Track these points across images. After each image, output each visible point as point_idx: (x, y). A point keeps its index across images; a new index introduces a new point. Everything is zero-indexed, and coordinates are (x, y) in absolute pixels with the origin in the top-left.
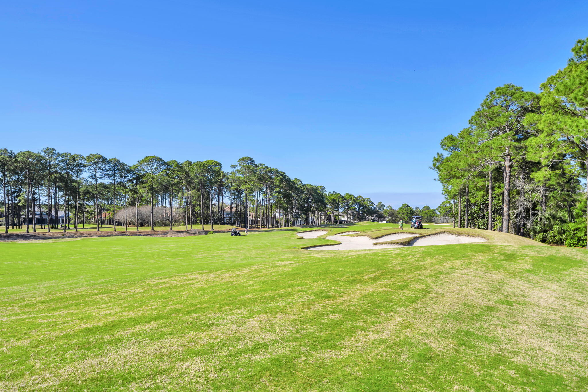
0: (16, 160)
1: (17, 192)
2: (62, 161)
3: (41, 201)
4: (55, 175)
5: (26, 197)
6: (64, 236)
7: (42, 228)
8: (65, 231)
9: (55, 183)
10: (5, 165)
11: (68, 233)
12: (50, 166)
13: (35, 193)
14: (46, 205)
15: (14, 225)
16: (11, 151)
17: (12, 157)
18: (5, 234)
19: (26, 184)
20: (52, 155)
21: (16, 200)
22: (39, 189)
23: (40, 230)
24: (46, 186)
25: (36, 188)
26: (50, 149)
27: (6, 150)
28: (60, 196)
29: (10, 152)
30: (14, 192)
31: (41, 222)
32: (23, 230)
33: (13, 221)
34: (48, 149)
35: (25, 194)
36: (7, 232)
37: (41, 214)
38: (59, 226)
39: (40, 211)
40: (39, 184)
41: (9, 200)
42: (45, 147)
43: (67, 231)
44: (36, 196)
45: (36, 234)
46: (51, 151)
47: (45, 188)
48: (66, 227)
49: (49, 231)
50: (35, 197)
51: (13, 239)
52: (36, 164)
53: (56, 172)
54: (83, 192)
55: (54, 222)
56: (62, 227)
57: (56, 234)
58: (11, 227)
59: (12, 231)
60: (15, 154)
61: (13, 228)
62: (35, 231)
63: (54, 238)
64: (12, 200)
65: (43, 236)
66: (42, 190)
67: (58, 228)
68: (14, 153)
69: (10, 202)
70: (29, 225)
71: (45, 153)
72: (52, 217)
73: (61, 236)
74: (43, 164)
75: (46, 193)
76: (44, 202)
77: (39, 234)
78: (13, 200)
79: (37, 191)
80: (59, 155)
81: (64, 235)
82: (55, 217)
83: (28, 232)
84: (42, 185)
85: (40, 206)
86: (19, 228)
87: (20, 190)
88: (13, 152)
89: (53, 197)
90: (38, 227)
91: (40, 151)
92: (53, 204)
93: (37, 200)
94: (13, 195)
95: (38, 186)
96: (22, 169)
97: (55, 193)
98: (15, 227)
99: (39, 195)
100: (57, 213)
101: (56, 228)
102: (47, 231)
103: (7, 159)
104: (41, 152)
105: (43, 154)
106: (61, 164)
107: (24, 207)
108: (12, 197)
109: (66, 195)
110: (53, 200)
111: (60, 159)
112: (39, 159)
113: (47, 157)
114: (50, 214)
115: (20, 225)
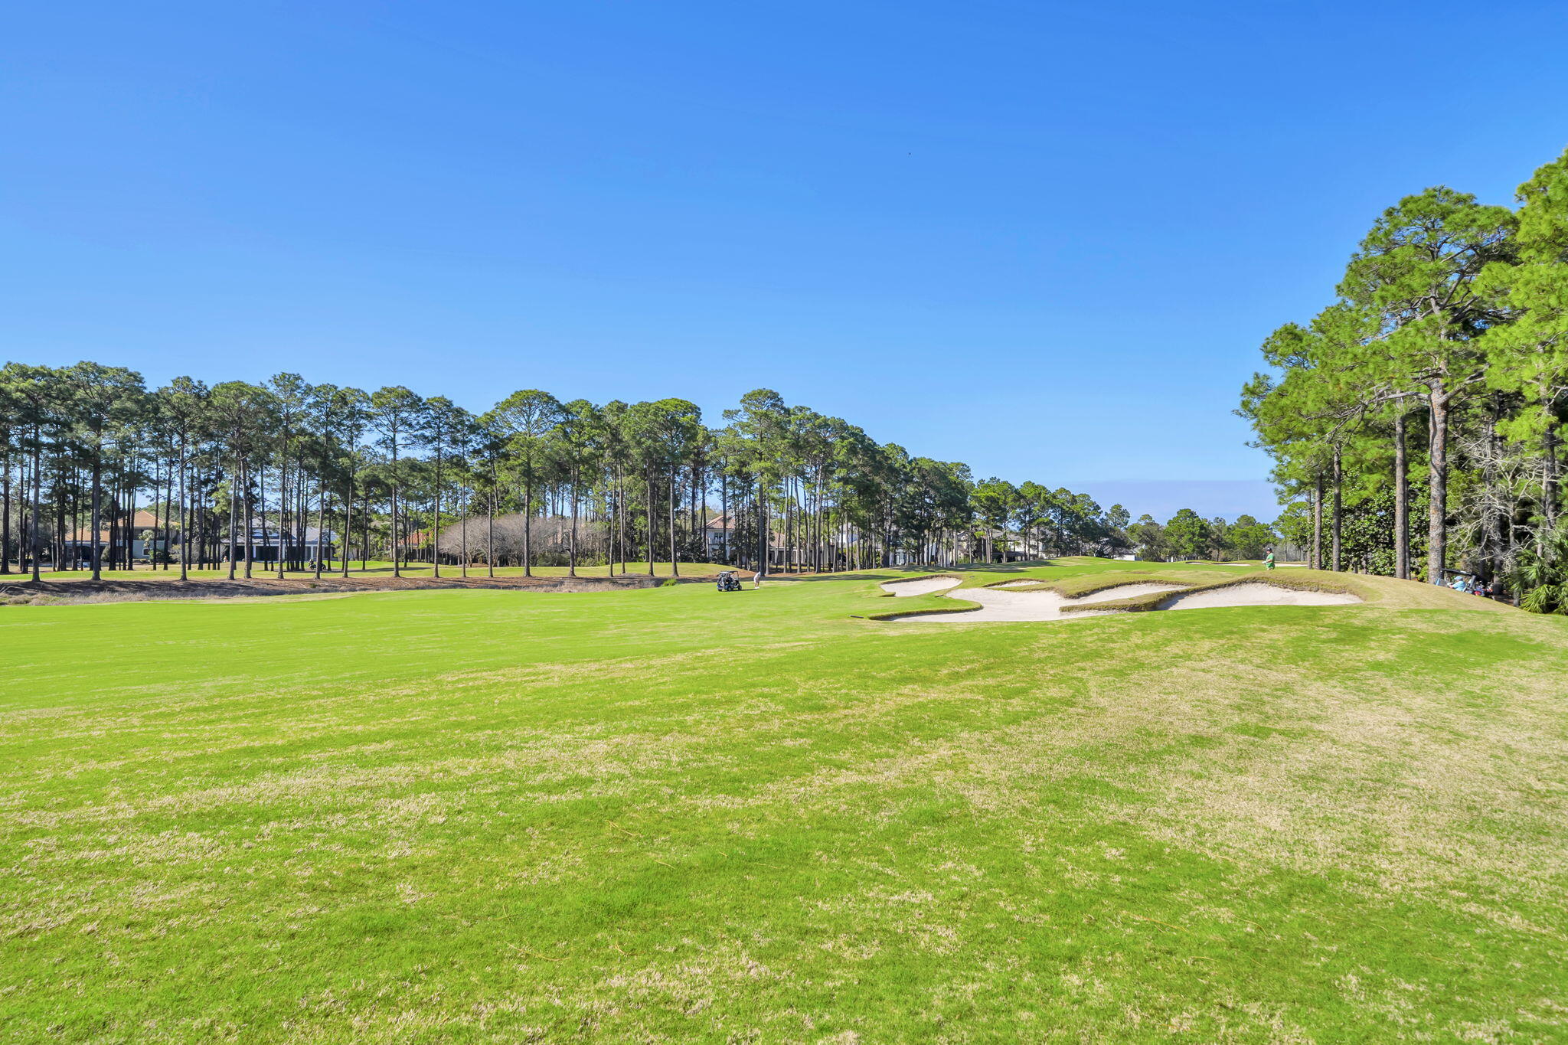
0: (209, 403)
1: (213, 481)
2: (316, 405)
3: (266, 504)
4: (301, 439)
5: (231, 492)
6: (314, 588)
7: (266, 569)
8: (318, 577)
9: (300, 459)
10: (185, 415)
11: (324, 580)
12: (288, 417)
13: (253, 484)
14: (276, 512)
15: (202, 560)
16: (200, 382)
17: (203, 397)
18: (181, 583)
19: (231, 461)
20: (293, 390)
21: (210, 501)
22: (262, 475)
23: (261, 573)
24: (278, 467)
25: (257, 470)
26: (290, 375)
27: (189, 379)
28: (310, 491)
29: (196, 384)
30: (206, 482)
31: (267, 555)
32: (221, 574)
33: (202, 551)
34: (284, 376)
35: (229, 486)
36: (184, 578)
37: (265, 536)
38: (307, 566)
39: (264, 529)
40: (263, 461)
41: (193, 501)
42: (278, 373)
43: (322, 575)
44: (256, 491)
45: (250, 583)
46: (290, 382)
47: (278, 472)
48: (321, 566)
49: (282, 577)
50: (254, 493)
51: (196, 595)
52: (256, 413)
53: (302, 432)
54: (363, 481)
55: (297, 555)
56: (313, 567)
57: (296, 584)
58: (195, 567)
59: (195, 574)
60: (209, 389)
61: (201, 568)
62: (249, 576)
63: (291, 593)
64: (199, 501)
65: (267, 587)
66: (269, 476)
67: (303, 570)
68: (205, 388)
69: (196, 505)
70: (238, 563)
71: (278, 386)
72: (291, 543)
73: (309, 587)
74: (271, 413)
75: (278, 483)
76: (274, 507)
77: (257, 583)
78: (203, 500)
79: (258, 479)
80: (309, 390)
81: (315, 586)
82: (298, 542)
83: (232, 577)
84: (269, 463)
85: (263, 514)
86: (214, 568)
87: (220, 476)
88: (204, 384)
89: (294, 493)
90: (258, 567)
91: (266, 382)
92: (295, 509)
93: (257, 500)
94: (204, 490)
95: (262, 466)
96: (222, 424)
97: (299, 484)
98: (205, 566)
99: (262, 489)
100: (301, 533)
101: (297, 570)
102: (275, 575)
103: (190, 401)
104: (269, 385)
105: (272, 389)
106: (314, 412)
107: (226, 517)
108: (201, 492)
109: (324, 487)
110: (295, 501)
111: (311, 400)
112: (261, 399)
113: (281, 397)
114: (287, 535)
115: (216, 561)
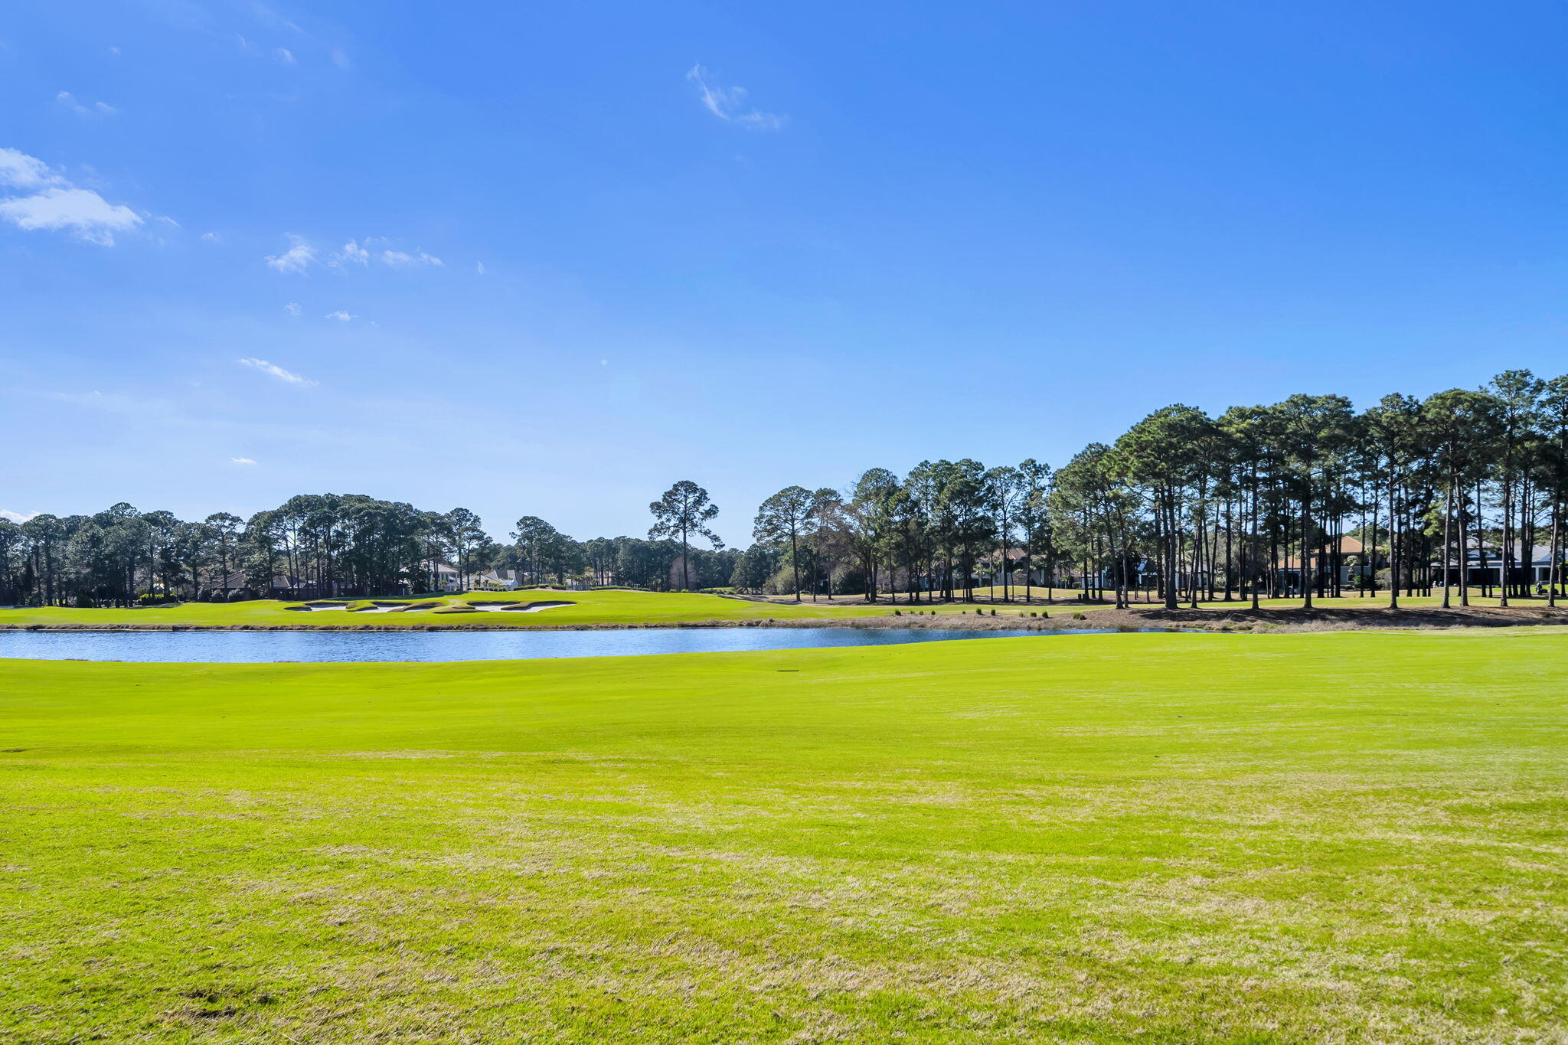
0: (1422, 419)
1: (1422, 501)
2: (1551, 401)
3: (1483, 522)
4: (1527, 444)
5: (1445, 512)
6: (1548, 619)
7: (1484, 595)
8: (1552, 604)
9: (1526, 469)
10: (1394, 435)
11: (1560, 609)
12: (1513, 421)
13: (1469, 501)
14: (1496, 531)
15: (1410, 586)
16: (1410, 397)
17: (1413, 411)
18: (1391, 612)
19: (1445, 478)
20: (1519, 389)
21: (1419, 523)
22: (1479, 490)
23: (1479, 600)
24: (1497, 479)
25: (1471, 486)
26: (1515, 373)
27: (1398, 395)
28: (1537, 504)
29: (1406, 399)
30: (1413, 504)
31: (1483, 578)
32: (1434, 599)
33: (1409, 577)
34: (1508, 376)
35: (1442, 507)
36: (1394, 606)
37: (1483, 558)
38: (1533, 590)
39: (1481, 549)
40: (1482, 475)
41: (1400, 524)
42: (1501, 372)
43: (1557, 603)
44: (1471, 509)
45: (1468, 611)
46: (1516, 381)
47: (1496, 485)
48: (1554, 591)
49: (1506, 604)
50: (1469, 511)
51: (1409, 625)
52: (1475, 421)
53: (1531, 436)
55: (1520, 578)
56: (1542, 592)
57: (1524, 613)
58: (1403, 593)
59: (1408, 601)
60: (1420, 403)
61: (1409, 594)
62: (1465, 603)
63: (1520, 623)
64: (1408, 523)
65: (1487, 616)
66: (1487, 490)
67: (1529, 596)
68: (1416, 403)
69: (1403, 529)
70: (1450, 588)
71: (1501, 387)
72: (1513, 564)
73: (1540, 617)
74: (1491, 420)
75: (1498, 498)
76: (1493, 525)
77: (1476, 612)
78: (1411, 522)
79: (1473, 495)
80: (1540, 386)
81: (1548, 615)
82: (1523, 563)
83: (1446, 605)
84: (1487, 476)
85: (1480, 535)
86: (1425, 595)
87: (1429, 496)
88: (1414, 399)
89: (1518, 508)
90: (1474, 592)
91: (1485, 385)
92: (1518, 526)
93: (1474, 517)
94: (1412, 511)
95: (1478, 480)
96: (1436, 440)
97: (1524, 497)
98: (1414, 592)
99: (1479, 504)
100: (1527, 553)
101: (1526, 595)
102: (1498, 602)
103: (1401, 419)
104: (1489, 388)
105: (1494, 391)
106: (1549, 411)
107: (1438, 538)
108: (1409, 514)
109: (1559, 498)
110: (1519, 516)
111: (1543, 396)
112: (1482, 405)
113: (1505, 399)
114: (1510, 556)
115: (1425, 586)
